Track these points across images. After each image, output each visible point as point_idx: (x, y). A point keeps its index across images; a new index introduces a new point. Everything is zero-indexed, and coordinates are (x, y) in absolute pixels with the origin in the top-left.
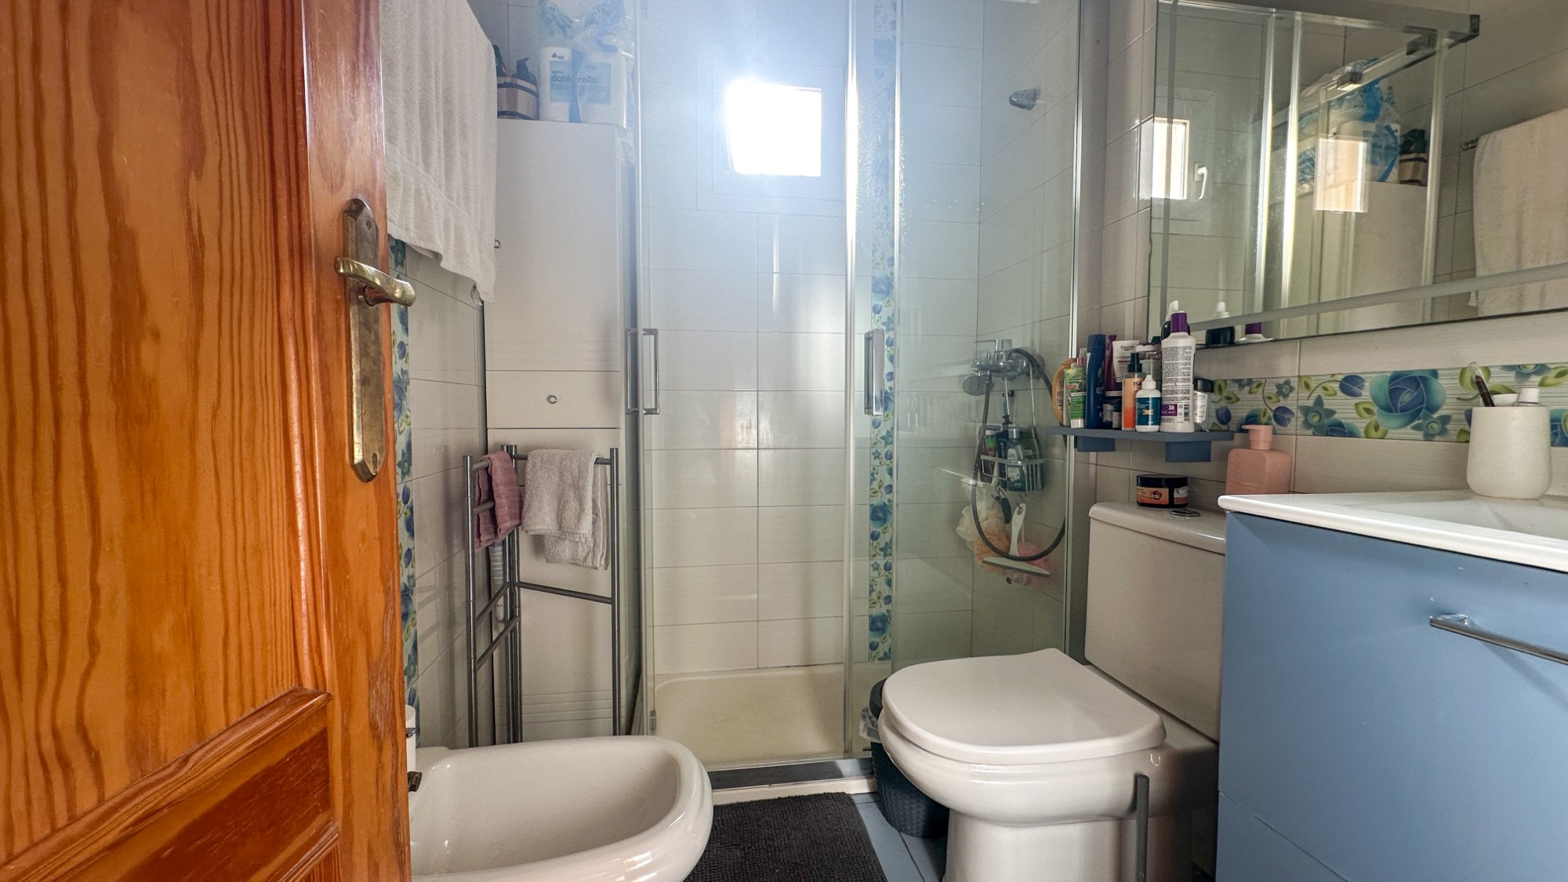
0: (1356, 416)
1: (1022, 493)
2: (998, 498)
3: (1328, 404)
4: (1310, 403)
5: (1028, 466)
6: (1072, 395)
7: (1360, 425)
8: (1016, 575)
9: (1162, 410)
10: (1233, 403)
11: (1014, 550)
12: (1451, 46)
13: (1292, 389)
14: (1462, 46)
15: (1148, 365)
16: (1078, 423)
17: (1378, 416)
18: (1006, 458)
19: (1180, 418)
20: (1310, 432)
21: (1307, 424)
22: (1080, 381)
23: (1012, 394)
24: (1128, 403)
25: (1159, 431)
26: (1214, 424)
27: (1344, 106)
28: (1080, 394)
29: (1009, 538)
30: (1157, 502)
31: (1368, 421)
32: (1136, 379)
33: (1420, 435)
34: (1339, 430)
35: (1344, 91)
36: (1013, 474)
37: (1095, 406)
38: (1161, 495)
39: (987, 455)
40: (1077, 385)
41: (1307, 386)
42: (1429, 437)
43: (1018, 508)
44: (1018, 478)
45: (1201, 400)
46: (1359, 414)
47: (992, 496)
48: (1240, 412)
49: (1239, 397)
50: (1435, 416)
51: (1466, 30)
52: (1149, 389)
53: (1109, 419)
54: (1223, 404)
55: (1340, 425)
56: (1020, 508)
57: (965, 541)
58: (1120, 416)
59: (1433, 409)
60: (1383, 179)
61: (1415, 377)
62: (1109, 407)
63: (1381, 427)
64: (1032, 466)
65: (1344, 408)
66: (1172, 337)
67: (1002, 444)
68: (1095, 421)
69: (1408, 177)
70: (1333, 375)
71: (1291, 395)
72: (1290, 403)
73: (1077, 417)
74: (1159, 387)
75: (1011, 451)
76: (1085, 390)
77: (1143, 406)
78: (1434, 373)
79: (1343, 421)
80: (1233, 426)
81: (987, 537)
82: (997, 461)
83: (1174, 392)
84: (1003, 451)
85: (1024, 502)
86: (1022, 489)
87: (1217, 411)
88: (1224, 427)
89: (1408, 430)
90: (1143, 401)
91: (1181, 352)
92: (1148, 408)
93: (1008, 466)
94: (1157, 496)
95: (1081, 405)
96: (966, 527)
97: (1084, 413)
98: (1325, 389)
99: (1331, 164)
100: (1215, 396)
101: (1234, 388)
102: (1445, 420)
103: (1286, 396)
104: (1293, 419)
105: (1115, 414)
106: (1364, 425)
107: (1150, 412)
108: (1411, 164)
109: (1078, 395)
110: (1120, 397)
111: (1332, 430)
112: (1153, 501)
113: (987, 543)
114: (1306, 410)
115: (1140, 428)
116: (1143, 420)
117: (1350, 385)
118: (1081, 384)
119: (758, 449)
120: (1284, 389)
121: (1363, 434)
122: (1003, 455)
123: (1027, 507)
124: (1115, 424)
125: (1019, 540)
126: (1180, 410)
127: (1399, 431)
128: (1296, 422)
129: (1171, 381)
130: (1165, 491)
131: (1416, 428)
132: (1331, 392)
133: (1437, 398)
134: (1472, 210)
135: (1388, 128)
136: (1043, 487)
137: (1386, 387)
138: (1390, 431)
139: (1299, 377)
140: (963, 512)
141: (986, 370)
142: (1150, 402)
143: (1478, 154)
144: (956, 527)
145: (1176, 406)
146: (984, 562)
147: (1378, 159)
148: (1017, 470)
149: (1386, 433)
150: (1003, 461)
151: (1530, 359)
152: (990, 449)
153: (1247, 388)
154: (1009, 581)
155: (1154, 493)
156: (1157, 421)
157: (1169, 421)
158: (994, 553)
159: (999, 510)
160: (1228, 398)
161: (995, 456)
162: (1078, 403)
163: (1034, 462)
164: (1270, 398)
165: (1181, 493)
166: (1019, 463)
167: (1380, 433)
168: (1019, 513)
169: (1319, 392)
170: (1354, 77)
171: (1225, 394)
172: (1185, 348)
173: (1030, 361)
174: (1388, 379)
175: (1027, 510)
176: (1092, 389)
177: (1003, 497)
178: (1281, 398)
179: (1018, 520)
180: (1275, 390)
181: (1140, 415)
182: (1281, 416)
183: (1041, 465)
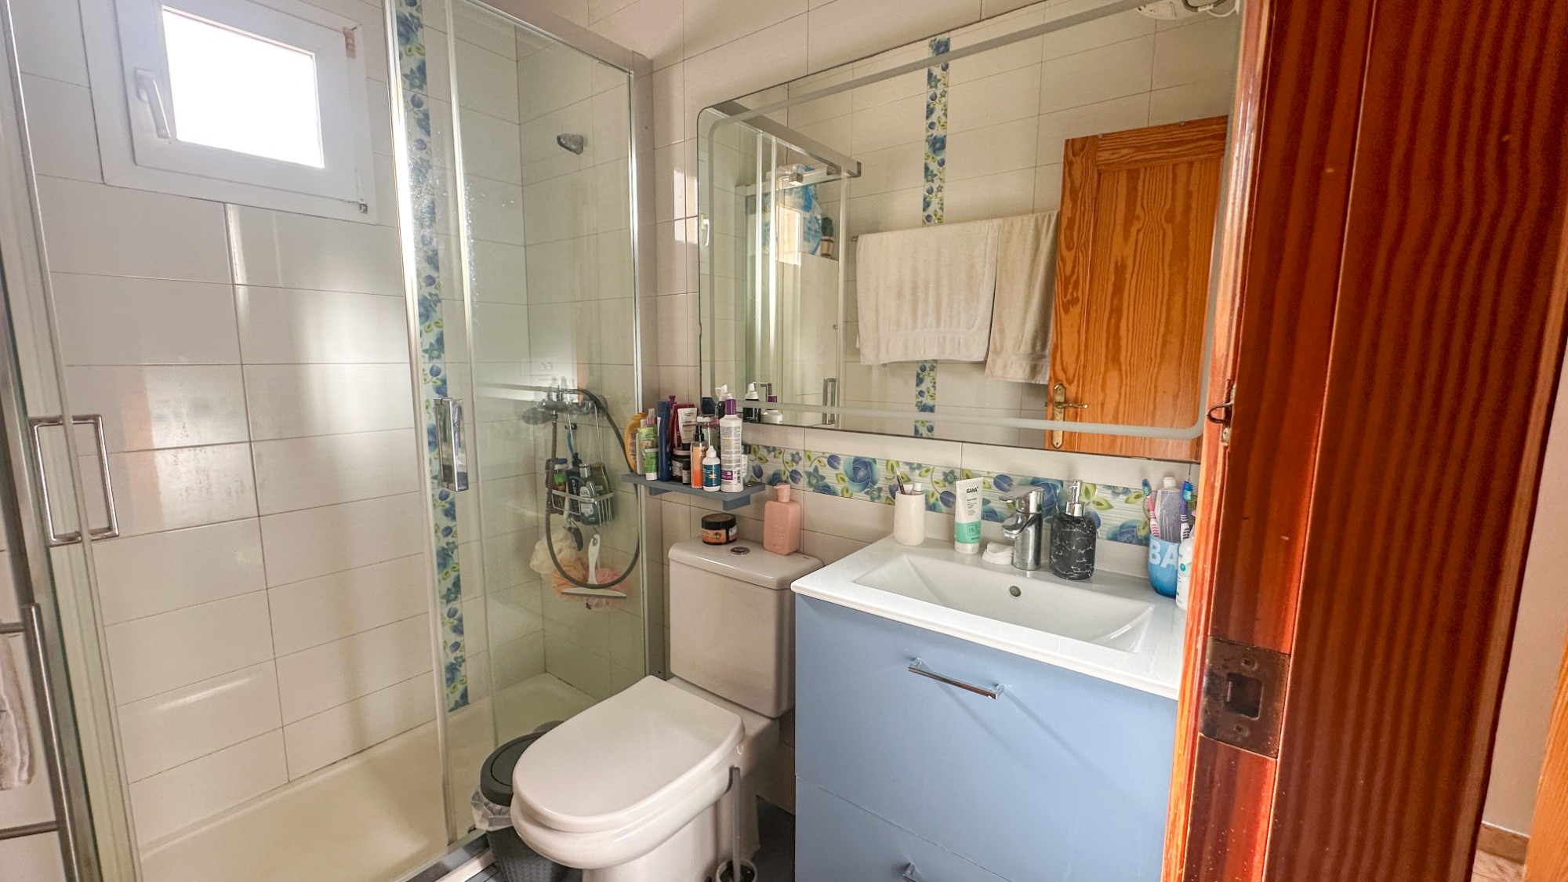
0: (836, 482)
1: (596, 526)
2: (570, 529)
3: (822, 472)
4: (811, 470)
5: (600, 502)
6: (646, 451)
7: (839, 487)
8: (596, 601)
9: (722, 475)
10: (764, 463)
11: (592, 579)
12: (848, 178)
13: (800, 459)
14: (852, 179)
15: (707, 433)
16: (652, 476)
17: (848, 484)
18: (578, 494)
19: (734, 481)
20: (811, 489)
21: (810, 484)
22: (652, 439)
23: (575, 427)
24: (695, 466)
25: (720, 490)
26: (752, 476)
27: (793, 195)
28: (653, 450)
29: (586, 567)
30: (718, 541)
31: (843, 486)
32: (701, 448)
33: (868, 498)
34: (827, 490)
35: (792, 185)
36: (587, 510)
37: (666, 463)
38: (720, 535)
39: (557, 490)
40: (650, 443)
41: (809, 458)
42: (873, 499)
43: (592, 539)
44: (592, 513)
45: (744, 459)
46: (839, 481)
47: (564, 527)
48: (769, 470)
49: (768, 459)
50: (875, 487)
51: (855, 171)
52: (712, 459)
53: (679, 474)
54: (757, 462)
55: (829, 487)
56: (595, 539)
57: (540, 574)
58: (690, 473)
59: (874, 483)
60: (813, 253)
61: (865, 462)
62: (677, 465)
63: (850, 491)
64: (604, 501)
65: (830, 476)
66: (726, 419)
67: (573, 481)
68: (667, 476)
69: (825, 252)
70: (824, 453)
71: (800, 463)
72: (800, 468)
73: (651, 471)
74: (719, 456)
75: (583, 489)
76: (657, 447)
77: (709, 472)
78: (874, 461)
79: (830, 484)
80: (764, 479)
81: (564, 569)
82: (568, 497)
83: (730, 462)
84: (574, 489)
85: (598, 533)
86: (596, 522)
87: (753, 468)
88: (759, 480)
89: (862, 494)
90: (709, 467)
91: (733, 431)
92: (712, 473)
93: (581, 502)
94: (718, 537)
95: (654, 461)
96: (540, 559)
97: (657, 467)
98: (820, 462)
99: (786, 237)
100: (752, 456)
101: (763, 453)
102: (880, 490)
103: (797, 463)
104: (802, 479)
105: (685, 473)
106: (841, 488)
107: (713, 476)
108: (826, 243)
109: (651, 451)
110: (689, 457)
111: (824, 490)
112: (715, 541)
113: (564, 574)
114: (809, 475)
115: (706, 489)
116: (709, 483)
117: (833, 460)
118: (653, 441)
119: (259, 516)
120: (795, 458)
121: (840, 494)
122: (575, 491)
123: (601, 537)
124: (685, 480)
125: (596, 568)
126: (735, 476)
127: (858, 494)
128: (803, 481)
129: (728, 453)
130: (723, 532)
131: (867, 493)
132: (822, 464)
133: (876, 476)
134: (856, 280)
135: (816, 218)
136: (613, 518)
137: (852, 466)
138: (855, 494)
139: (804, 451)
140: (537, 547)
141: (553, 410)
142: (713, 468)
143: (858, 244)
144: (529, 561)
145: (732, 472)
146: (563, 593)
147: (811, 238)
148: (591, 505)
149: (852, 494)
150: (574, 497)
151: (915, 461)
152: (560, 485)
153: (773, 454)
154: (588, 607)
155: (716, 534)
156: (719, 483)
157: (729, 483)
158: (571, 584)
159: (572, 540)
160: (761, 459)
161: (565, 491)
162: (652, 458)
163: (605, 497)
164: (787, 463)
165: (733, 532)
166: (593, 499)
167: (848, 495)
168: (594, 544)
169: (816, 463)
170: (799, 178)
171: (758, 455)
172: (736, 428)
173: (595, 402)
174: (852, 461)
175: (601, 541)
176: (664, 447)
177: (575, 526)
178: (794, 464)
179: (593, 552)
180: (790, 458)
181: (707, 478)
182: (794, 476)
183: (611, 498)
